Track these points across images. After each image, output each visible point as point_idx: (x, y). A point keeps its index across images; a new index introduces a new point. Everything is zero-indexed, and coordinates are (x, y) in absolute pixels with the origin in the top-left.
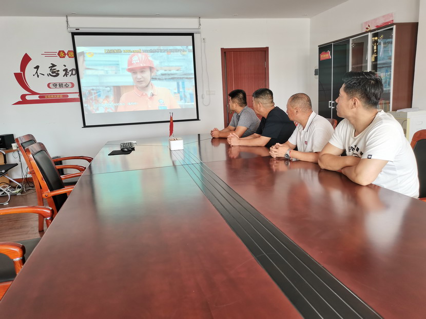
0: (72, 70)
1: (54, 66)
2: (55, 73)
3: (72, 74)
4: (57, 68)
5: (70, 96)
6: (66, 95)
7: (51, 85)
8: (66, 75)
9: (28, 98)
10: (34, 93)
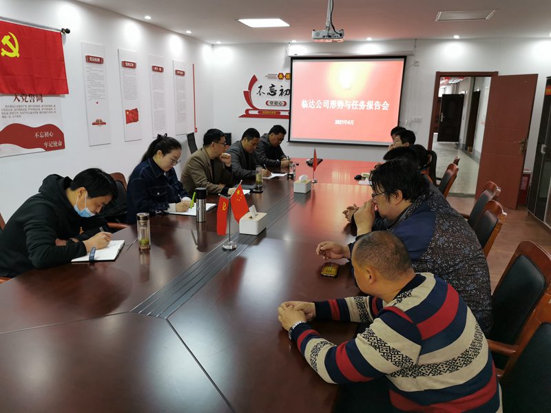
0: (287, 91)
1: (273, 86)
2: (273, 93)
3: (286, 94)
4: (276, 89)
5: (282, 113)
6: (278, 112)
7: (268, 103)
8: (281, 94)
9: (251, 112)
10: (255, 109)
